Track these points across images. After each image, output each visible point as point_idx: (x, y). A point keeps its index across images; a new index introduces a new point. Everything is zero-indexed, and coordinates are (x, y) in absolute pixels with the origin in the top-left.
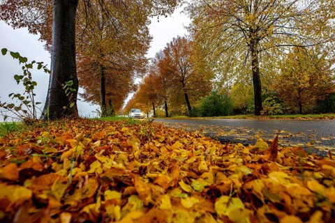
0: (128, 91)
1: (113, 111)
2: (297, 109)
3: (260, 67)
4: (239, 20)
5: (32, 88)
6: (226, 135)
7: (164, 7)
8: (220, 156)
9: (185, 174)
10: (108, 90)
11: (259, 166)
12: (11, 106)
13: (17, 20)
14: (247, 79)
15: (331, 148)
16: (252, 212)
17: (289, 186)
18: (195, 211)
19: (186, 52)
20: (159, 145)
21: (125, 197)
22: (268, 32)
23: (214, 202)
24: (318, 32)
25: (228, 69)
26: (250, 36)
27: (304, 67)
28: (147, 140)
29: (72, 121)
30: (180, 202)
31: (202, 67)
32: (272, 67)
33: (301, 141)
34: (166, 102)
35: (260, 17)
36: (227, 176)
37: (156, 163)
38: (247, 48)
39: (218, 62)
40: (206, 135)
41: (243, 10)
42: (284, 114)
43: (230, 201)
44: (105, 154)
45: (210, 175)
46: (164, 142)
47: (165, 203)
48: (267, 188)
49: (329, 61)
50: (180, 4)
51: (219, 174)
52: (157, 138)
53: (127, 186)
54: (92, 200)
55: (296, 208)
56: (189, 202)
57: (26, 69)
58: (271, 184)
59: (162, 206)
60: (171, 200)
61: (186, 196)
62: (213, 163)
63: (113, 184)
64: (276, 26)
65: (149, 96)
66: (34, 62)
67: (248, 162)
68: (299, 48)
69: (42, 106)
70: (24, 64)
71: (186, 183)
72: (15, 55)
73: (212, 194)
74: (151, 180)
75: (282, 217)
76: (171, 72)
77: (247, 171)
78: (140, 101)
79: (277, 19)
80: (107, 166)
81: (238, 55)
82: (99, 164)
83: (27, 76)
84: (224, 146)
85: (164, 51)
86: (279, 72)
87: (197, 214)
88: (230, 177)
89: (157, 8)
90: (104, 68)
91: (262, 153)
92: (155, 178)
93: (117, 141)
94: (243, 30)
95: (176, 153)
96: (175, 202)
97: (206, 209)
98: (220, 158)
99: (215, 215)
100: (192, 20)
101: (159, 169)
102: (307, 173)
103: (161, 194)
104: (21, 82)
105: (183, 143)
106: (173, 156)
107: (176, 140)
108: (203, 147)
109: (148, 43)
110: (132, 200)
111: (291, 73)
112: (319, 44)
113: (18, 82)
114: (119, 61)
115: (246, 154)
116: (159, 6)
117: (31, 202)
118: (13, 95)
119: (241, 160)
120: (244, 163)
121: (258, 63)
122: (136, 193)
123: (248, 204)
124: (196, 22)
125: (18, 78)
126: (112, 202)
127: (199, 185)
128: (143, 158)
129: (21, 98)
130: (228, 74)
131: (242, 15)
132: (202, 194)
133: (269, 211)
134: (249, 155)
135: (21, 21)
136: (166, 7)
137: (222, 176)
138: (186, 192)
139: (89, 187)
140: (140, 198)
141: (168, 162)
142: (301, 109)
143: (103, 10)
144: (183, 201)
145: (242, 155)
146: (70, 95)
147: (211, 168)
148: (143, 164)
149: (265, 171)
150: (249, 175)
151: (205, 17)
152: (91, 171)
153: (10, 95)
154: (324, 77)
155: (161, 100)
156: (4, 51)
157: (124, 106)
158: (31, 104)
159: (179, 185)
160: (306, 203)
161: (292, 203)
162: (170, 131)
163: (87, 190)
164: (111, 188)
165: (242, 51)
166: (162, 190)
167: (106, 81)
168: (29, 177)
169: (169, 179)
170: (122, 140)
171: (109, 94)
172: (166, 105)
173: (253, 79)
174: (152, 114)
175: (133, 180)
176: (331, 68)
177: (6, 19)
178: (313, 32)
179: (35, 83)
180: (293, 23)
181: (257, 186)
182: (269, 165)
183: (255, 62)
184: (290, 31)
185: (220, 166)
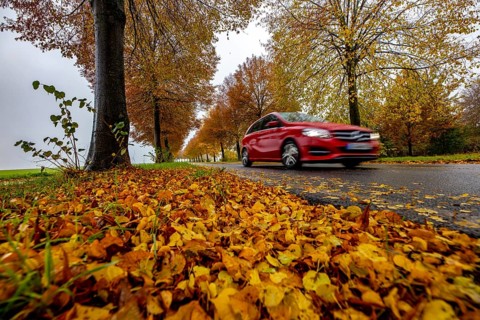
0: (189, 127)
1: (170, 154)
2: (405, 149)
3: (359, 96)
4: (331, 34)
5: (73, 130)
6: (314, 192)
7: (235, 20)
8: (307, 222)
9: (271, 246)
10: (163, 128)
11: (349, 237)
12: (48, 154)
13: (47, 40)
14: (342, 111)
15: (432, 212)
16: (337, 288)
17: (376, 259)
18: (283, 286)
19: (263, 77)
20: (236, 207)
21: (214, 273)
22: (369, 51)
23: (302, 277)
24: (433, 51)
25: (317, 99)
26: (346, 56)
27: (415, 96)
28: (222, 200)
29: (124, 173)
30: (268, 277)
31: (285, 96)
32: (374, 96)
33: (402, 201)
34: (238, 142)
35: (359, 31)
36: (315, 248)
37: (238, 232)
38: (343, 71)
39: (305, 89)
40: (291, 192)
41: (337, 22)
42: (389, 156)
43: (317, 276)
44: (181, 222)
45: (297, 247)
46: (242, 202)
47: (254, 278)
48: (355, 263)
49: (448, 87)
50: (255, 16)
51: (306, 245)
52: (233, 197)
53: (214, 261)
54: (183, 276)
55: (379, 283)
56: (278, 277)
57: (64, 106)
58: (358, 258)
59: (252, 282)
60: (260, 275)
61: (273, 270)
62: (300, 232)
63: (198, 259)
64: (379, 43)
65: (216, 133)
66: (75, 99)
67: (338, 230)
68: (409, 71)
69: (85, 154)
70: (61, 101)
71: (273, 256)
72: (50, 89)
73: (300, 268)
74: (237, 253)
75: (365, 292)
76: (244, 102)
77: (336, 242)
78: (204, 141)
79: (381, 33)
80: (187, 237)
81: (331, 81)
82: (179, 236)
83: (65, 116)
84: (312, 208)
85: (236, 75)
86: (383, 102)
87: (286, 290)
88: (318, 249)
89: (226, 23)
90: (157, 100)
91: (354, 220)
92: (240, 251)
93: (188, 203)
94: (337, 48)
95: (258, 217)
96: (263, 277)
97: (295, 284)
98: (308, 225)
99: (303, 290)
100: (272, 34)
101: (242, 240)
102: (397, 245)
103: (249, 269)
104: (60, 124)
105: (265, 204)
106: (255, 222)
107: (256, 199)
108: (288, 209)
109: (214, 65)
110: (221, 276)
111: (399, 104)
112: (435, 66)
113: (56, 124)
114: (177, 89)
115: (336, 220)
116: (229, 19)
117: (126, 280)
118: (48, 140)
119: (330, 228)
120: (333, 233)
121: (356, 91)
122: (224, 269)
123: (334, 279)
124: (276, 37)
125: (55, 119)
126: (202, 278)
127: (286, 258)
128: (222, 225)
129: (60, 143)
130: (318, 105)
131: (335, 28)
132: (290, 269)
133: (354, 286)
134: (340, 222)
135: (52, 41)
136: (238, 20)
137: (309, 248)
138: (274, 267)
139: (177, 263)
140: (229, 274)
141: (251, 232)
142: (410, 149)
143: (156, 25)
144: (271, 276)
145: (332, 221)
146: (120, 140)
147: (298, 238)
148: (224, 235)
149: (354, 242)
150: (339, 247)
151: (288, 31)
152: (172, 244)
153: (45, 140)
154: (440, 109)
155: (232, 140)
156: (36, 85)
157: (184, 148)
158: (72, 151)
159: (265, 259)
160: (387, 279)
161: (377, 277)
162: (247, 186)
163: (175, 266)
164: (197, 264)
165: (336, 75)
166: (249, 264)
167: (161, 115)
168: (114, 254)
169: (255, 252)
170: (193, 202)
171: (165, 133)
172: (238, 146)
173: (350, 112)
174: (221, 157)
175: (219, 254)
176: (449, 97)
177: (32, 39)
178: (427, 50)
179: (76, 125)
180: (402, 38)
181: (344, 261)
182: (360, 235)
183: (352, 89)
184: (398, 50)
185: (307, 235)
